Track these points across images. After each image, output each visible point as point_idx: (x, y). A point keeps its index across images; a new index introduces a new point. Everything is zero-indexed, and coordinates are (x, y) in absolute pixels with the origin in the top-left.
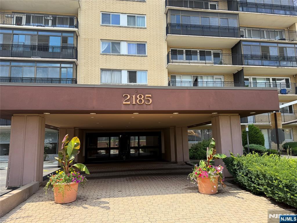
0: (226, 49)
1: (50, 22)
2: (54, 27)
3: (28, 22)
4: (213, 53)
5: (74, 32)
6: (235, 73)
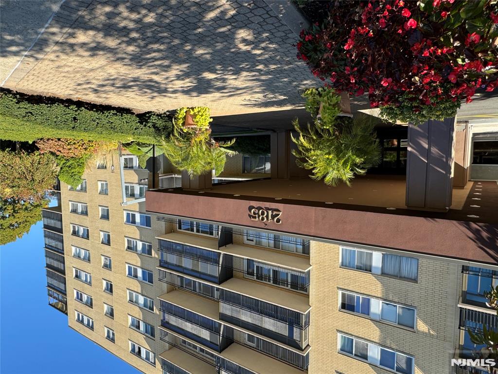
4: (254, 275)
6: (231, 244)
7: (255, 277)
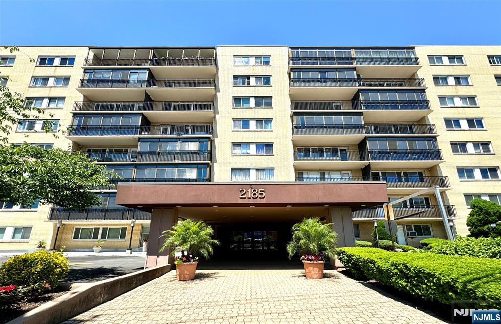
0: (352, 145)
1: (190, 131)
2: (193, 134)
3: (172, 132)
4: (340, 150)
5: (209, 138)
6: (362, 168)
7: (338, 149)
